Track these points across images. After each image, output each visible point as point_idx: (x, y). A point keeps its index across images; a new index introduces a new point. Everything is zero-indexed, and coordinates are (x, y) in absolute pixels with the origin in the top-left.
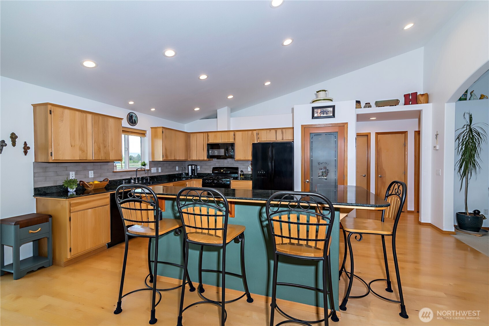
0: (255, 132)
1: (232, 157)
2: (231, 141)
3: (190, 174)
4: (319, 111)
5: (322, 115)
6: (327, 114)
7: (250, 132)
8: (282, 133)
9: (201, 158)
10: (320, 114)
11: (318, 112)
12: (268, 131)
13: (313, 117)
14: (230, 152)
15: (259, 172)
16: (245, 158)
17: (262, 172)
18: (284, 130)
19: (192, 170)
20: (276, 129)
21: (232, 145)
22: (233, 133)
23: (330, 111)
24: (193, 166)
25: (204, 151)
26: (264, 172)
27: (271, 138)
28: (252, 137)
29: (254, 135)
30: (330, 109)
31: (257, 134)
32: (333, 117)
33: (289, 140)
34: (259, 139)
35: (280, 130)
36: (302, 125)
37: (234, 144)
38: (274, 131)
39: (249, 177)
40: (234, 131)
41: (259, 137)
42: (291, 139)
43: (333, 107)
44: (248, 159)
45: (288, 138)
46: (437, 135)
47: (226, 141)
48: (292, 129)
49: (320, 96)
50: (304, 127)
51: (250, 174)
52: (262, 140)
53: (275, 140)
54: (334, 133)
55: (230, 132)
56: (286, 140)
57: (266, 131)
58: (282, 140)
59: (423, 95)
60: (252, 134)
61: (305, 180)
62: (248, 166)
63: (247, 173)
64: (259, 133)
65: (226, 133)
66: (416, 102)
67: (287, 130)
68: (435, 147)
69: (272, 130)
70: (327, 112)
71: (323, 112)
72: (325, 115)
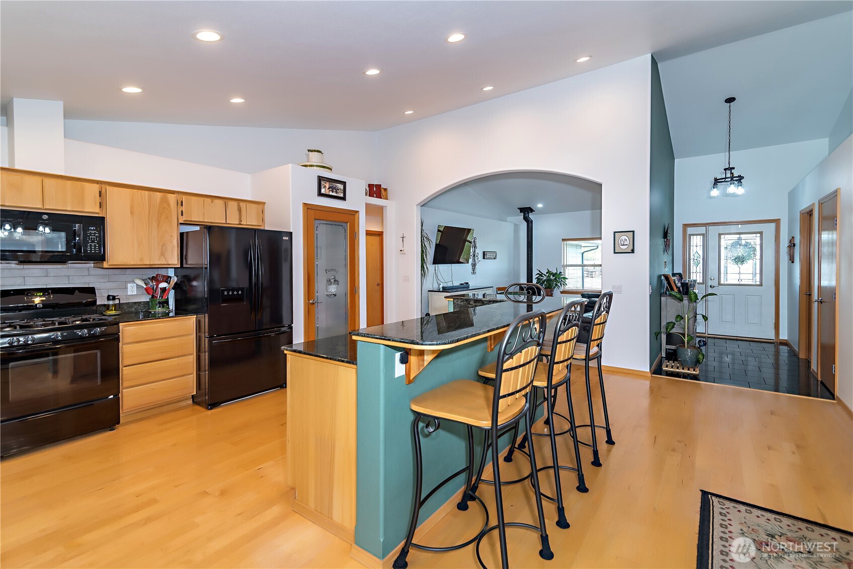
0: (172, 198)
1: (99, 258)
2: (90, 208)
4: (327, 185)
5: (331, 193)
6: (337, 192)
7: (158, 194)
8: (240, 210)
10: (328, 190)
12: (209, 200)
13: (320, 194)
14: (93, 242)
15: (226, 293)
16: (141, 260)
17: (230, 293)
18: (241, 204)
20: (226, 199)
21: (99, 222)
22: (96, 188)
23: (340, 189)
26: (240, 292)
27: (216, 217)
28: (164, 208)
29: (169, 205)
30: (341, 186)
31: (178, 203)
32: (344, 198)
33: (252, 225)
34: (182, 215)
35: (235, 204)
36: (305, 204)
37: (103, 219)
38: (220, 203)
39: (133, 309)
40: (98, 183)
41: (182, 212)
42: (256, 224)
43: (344, 183)
44: (150, 265)
45: (250, 221)
46: (403, 238)
47: (69, 209)
48: (261, 205)
49: (315, 158)
50: (308, 207)
51: (135, 303)
52: (193, 220)
53: (225, 223)
54: (343, 224)
55: (87, 184)
56: (247, 225)
57: (201, 199)
58: (239, 224)
59: (385, 190)
60: (165, 201)
61: (309, 300)
62: (126, 282)
63: (125, 302)
64: (182, 202)
65: (69, 183)
66: (379, 196)
67: (249, 205)
68: (401, 251)
69: (217, 201)
70: (337, 190)
71: (332, 188)
72: (334, 194)
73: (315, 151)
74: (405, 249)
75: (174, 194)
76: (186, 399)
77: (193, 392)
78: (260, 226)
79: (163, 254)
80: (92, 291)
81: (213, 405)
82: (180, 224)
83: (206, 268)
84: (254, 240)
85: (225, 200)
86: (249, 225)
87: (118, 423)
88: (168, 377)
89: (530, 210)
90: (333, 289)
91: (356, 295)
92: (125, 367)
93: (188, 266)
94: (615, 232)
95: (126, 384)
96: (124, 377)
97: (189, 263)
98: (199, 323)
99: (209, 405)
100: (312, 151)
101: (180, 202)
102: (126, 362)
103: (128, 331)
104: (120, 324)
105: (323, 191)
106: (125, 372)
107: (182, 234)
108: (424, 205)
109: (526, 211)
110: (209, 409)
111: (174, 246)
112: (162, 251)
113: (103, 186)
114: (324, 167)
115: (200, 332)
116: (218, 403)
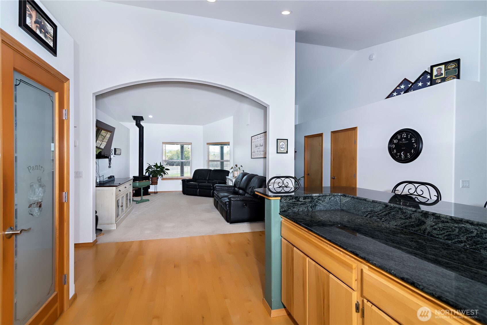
4: (34, 14)
5: (38, 32)
6: (46, 36)
10: (35, 25)
11: (31, 16)
54: (51, 93)
70: (46, 32)
71: (39, 24)
72: (42, 37)
89: (141, 118)
94: (277, 139)
105: (28, 21)
109: (138, 119)
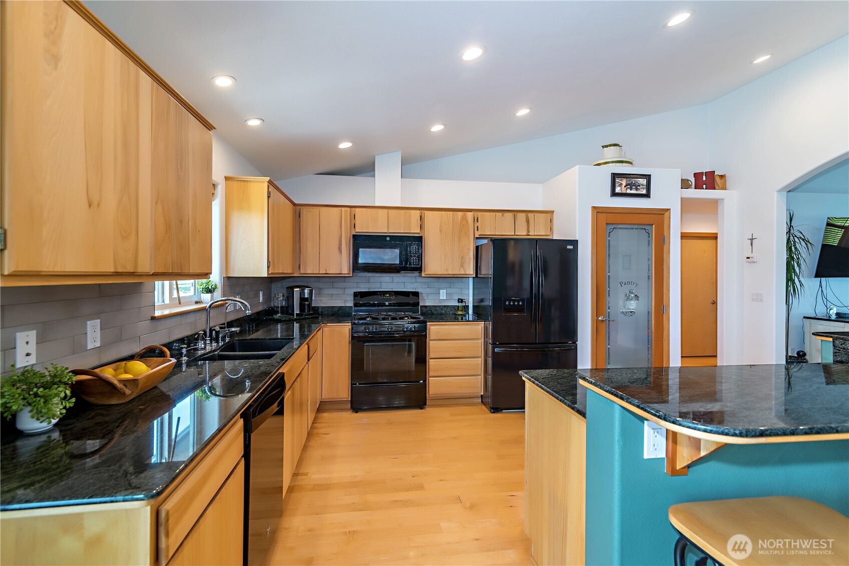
0: (470, 216)
1: (419, 269)
2: (415, 230)
3: (297, 311)
4: (624, 182)
5: (629, 191)
6: (637, 189)
7: (460, 213)
8: (528, 221)
9: (333, 270)
10: (625, 188)
11: (621, 184)
12: (500, 214)
13: (614, 194)
14: (415, 256)
15: (507, 303)
16: (447, 270)
17: (512, 303)
18: (531, 215)
19: (303, 299)
21: (419, 240)
22: (418, 213)
23: (642, 185)
24: (306, 291)
25: (340, 250)
26: (521, 303)
27: (505, 230)
28: (464, 225)
29: (467, 222)
30: (643, 181)
31: (474, 219)
32: (647, 195)
33: (539, 235)
34: (478, 230)
35: (523, 215)
36: (594, 208)
37: (421, 238)
38: (510, 215)
39: (444, 312)
40: (419, 210)
41: (478, 227)
42: (544, 234)
43: (648, 177)
44: (453, 274)
45: (538, 231)
46: (752, 240)
47: (402, 232)
48: (549, 215)
49: (611, 154)
50: (598, 211)
51: (445, 306)
52: (486, 233)
53: (513, 235)
54: (646, 227)
55: (412, 211)
56: (535, 235)
57: (493, 214)
58: (527, 235)
59: (722, 177)
60: (464, 219)
61: (597, 316)
62: (439, 289)
63: (438, 305)
64: (478, 218)
65: (402, 211)
66: (712, 186)
67: (536, 215)
68: (747, 258)
69: (506, 214)
70: (637, 187)
71: (630, 186)
72: (633, 192)
73: (610, 145)
74: (755, 255)
75: (471, 211)
76: (477, 397)
77: (481, 392)
78: (549, 235)
79: (462, 265)
80: (416, 294)
81: (495, 409)
82: (476, 238)
83: (491, 278)
84: (535, 250)
85: (514, 213)
86: (537, 235)
87: (426, 405)
88: (461, 374)
90: (632, 305)
91: (664, 315)
92: (430, 359)
93: (482, 276)
95: (431, 374)
96: (431, 367)
97: (482, 273)
98: (486, 329)
99: (491, 408)
100: (606, 146)
101: (476, 219)
102: (432, 356)
103: (434, 329)
104: (428, 323)
105: (618, 190)
106: (431, 364)
107: (477, 248)
108: (792, 190)
110: (492, 413)
111: (470, 258)
112: (461, 263)
113: (423, 211)
114: (622, 162)
115: (487, 337)
116: (499, 408)
